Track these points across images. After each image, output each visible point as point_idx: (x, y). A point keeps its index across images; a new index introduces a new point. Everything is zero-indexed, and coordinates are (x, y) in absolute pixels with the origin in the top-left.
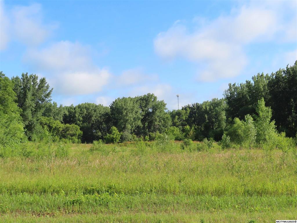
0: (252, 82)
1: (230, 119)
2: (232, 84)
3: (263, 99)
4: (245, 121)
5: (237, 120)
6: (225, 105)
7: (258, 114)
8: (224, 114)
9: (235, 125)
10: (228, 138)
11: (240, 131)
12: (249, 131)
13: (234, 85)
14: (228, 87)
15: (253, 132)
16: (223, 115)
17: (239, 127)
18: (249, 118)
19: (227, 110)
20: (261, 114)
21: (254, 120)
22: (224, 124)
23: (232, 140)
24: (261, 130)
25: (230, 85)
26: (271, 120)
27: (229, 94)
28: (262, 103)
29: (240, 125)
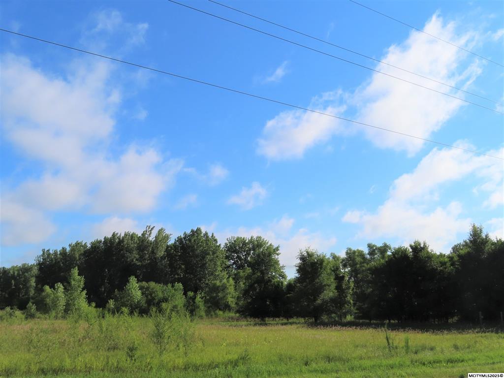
0: (68, 249)
1: (39, 286)
2: (46, 250)
3: (76, 268)
4: (54, 289)
5: (47, 288)
6: (35, 271)
7: (69, 283)
8: (34, 281)
9: (44, 294)
10: (34, 307)
11: (48, 300)
12: (58, 300)
13: (48, 251)
14: (42, 253)
15: (62, 302)
16: (33, 282)
17: (48, 296)
18: (60, 287)
19: (37, 277)
20: (73, 283)
21: (65, 289)
22: (32, 292)
23: (38, 309)
24: (71, 300)
25: (43, 251)
26: (83, 289)
27: (42, 260)
28: (75, 271)
29: (49, 294)
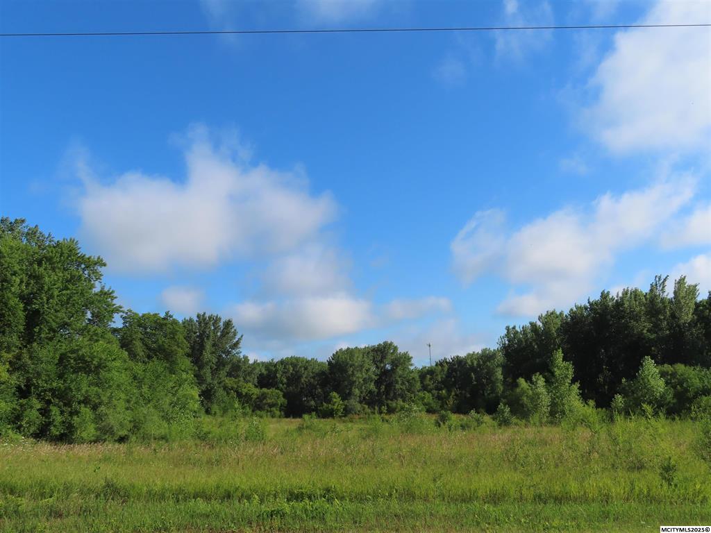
0: (539, 324)
1: (509, 380)
2: (511, 327)
3: (560, 350)
4: (532, 382)
5: (522, 381)
6: (500, 358)
7: (553, 374)
8: (500, 372)
9: (518, 390)
10: (507, 409)
11: (525, 398)
12: (539, 398)
13: (514, 328)
14: (505, 332)
15: (546, 400)
16: (499, 374)
17: (523, 392)
18: (540, 381)
19: (504, 367)
20: (557, 372)
21: (547, 381)
22: (500, 388)
23: (513, 412)
24: (557, 397)
25: (508, 328)
26: (573, 381)
27: (507, 342)
28: (559, 355)
29: (525, 389)
